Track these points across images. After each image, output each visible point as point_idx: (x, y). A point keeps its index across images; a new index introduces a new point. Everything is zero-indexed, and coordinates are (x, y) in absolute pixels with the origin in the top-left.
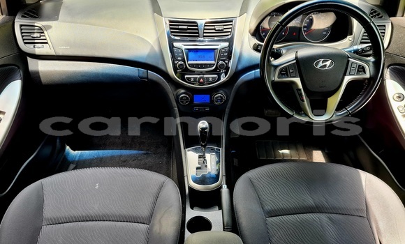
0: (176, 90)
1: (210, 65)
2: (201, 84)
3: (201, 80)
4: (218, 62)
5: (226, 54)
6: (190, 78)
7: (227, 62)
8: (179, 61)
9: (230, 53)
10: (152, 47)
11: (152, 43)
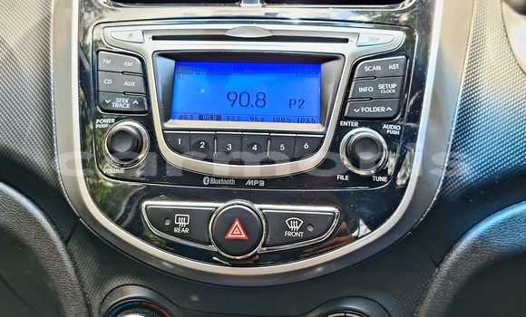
0: (100, 282)
1: (297, 146)
2: (238, 253)
3: (237, 232)
4: (340, 132)
5: (392, 88)
6: (170, 214)
7: (393, 129)
8: (121, 115)
9: (414, 81)
10: (11, 55)
11: (12, 42)
